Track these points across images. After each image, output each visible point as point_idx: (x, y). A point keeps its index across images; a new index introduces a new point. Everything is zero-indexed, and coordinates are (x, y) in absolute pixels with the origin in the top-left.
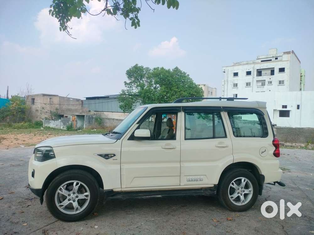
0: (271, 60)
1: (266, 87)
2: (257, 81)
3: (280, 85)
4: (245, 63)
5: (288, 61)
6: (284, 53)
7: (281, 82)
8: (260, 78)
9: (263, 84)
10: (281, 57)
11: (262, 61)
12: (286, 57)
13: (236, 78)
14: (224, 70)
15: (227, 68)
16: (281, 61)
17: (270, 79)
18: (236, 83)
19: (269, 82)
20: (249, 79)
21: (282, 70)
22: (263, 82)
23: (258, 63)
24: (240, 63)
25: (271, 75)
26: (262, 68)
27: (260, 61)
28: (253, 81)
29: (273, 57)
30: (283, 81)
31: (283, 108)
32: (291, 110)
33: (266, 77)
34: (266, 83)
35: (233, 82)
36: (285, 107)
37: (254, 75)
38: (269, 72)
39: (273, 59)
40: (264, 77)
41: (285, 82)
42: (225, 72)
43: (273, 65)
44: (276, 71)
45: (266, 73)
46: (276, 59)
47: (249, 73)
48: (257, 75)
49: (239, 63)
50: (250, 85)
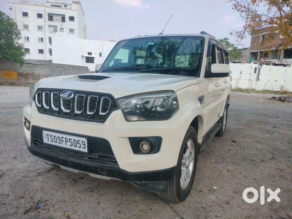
0: (61, 6)
1: (58, 33)
2: (49, 26)
3: (71, 33)
4: (33, 3)
5: (77, 11)
6: (74, 2)
7: (72, 31)
8: (52, 23)
9: (55, 30)
10: (70, 5)
11: (52, 5)
12: (74, 6)
13: (25, 18)
14: (11, 6)
15: (15, 5)
16: (71, 9)
17: (62, 25)
18: (26, 24)
19: (61, 29)
20: (40, 22)
21: (72, 19)
22: (55, 28)
23: (48, 7)
24: (28, 2)
25: (62, 22)
26: (53, 13)
27: (50, 5)
28: (45, 25)
29: (62, 4)
30: (73, 30)
31: (88, 55)
32: (95, 57)
33: (57, 23)
34: (58, 29)
35: (22, 23)
36: (90, 54)
37: (45, 18)
38: (60, 18)
39: (63, 6)
40: (56, 22)
41: (75, 31)
42: (11, 9)
43: (63, 12)
44: (67, 19)
45: (57, 19)
46: (66, 6)
47: (40, 16)
48: (48, 19)
49: (26, 2)
50: (42, 29)
